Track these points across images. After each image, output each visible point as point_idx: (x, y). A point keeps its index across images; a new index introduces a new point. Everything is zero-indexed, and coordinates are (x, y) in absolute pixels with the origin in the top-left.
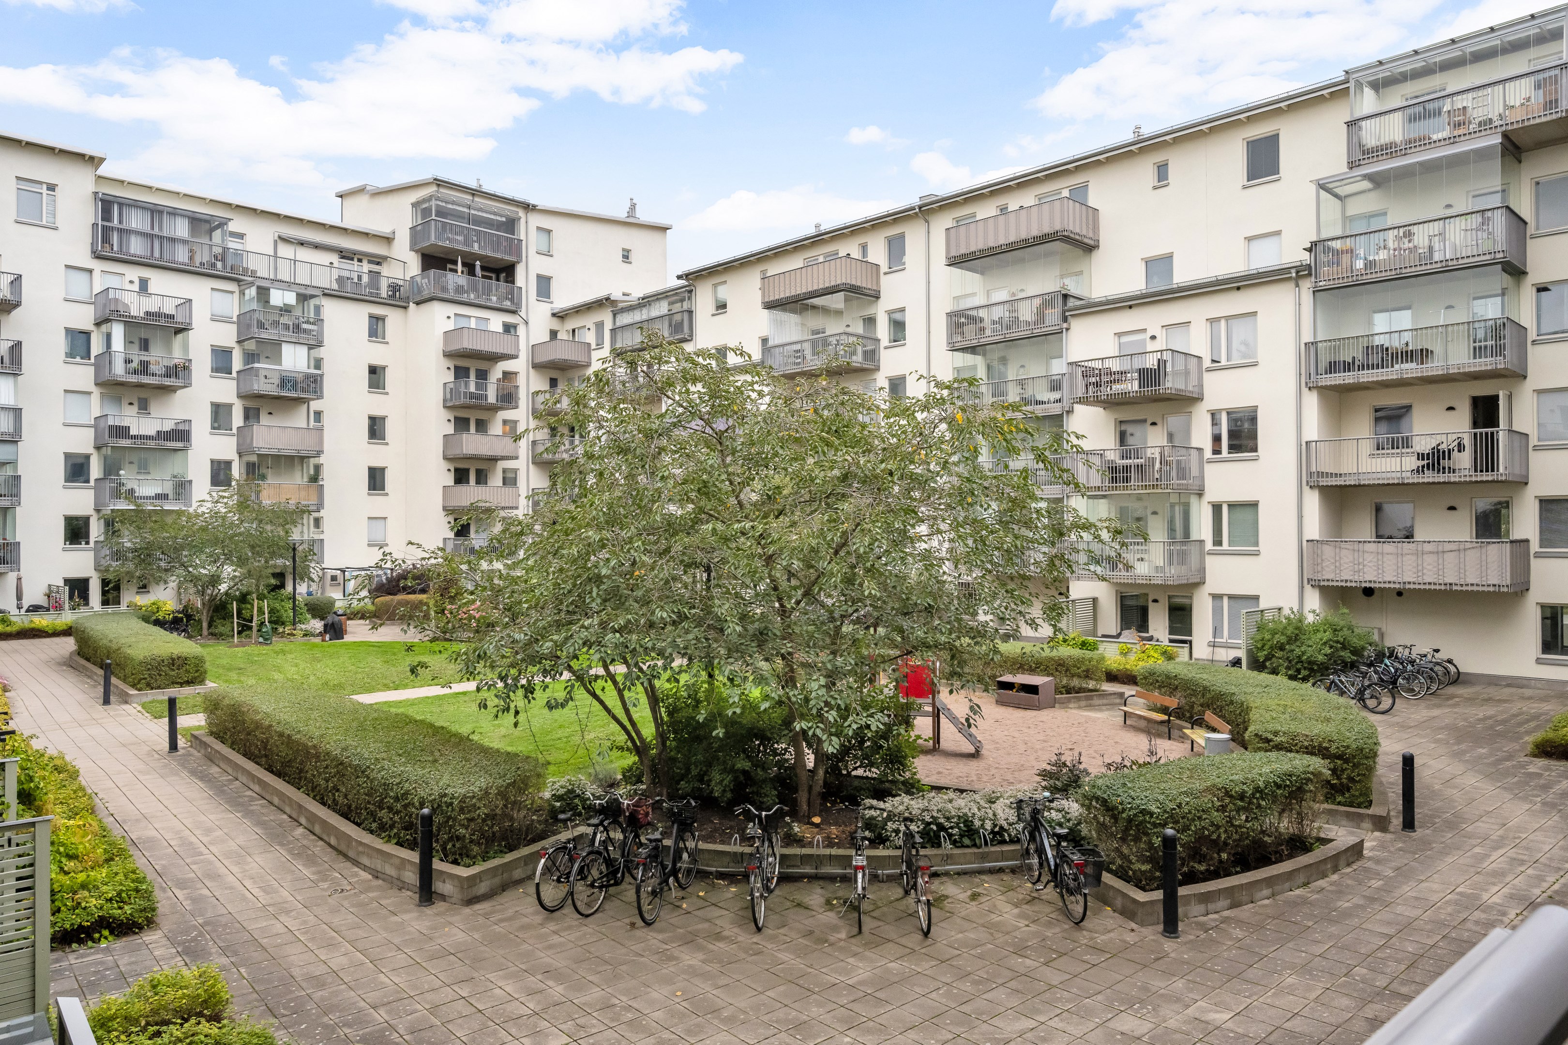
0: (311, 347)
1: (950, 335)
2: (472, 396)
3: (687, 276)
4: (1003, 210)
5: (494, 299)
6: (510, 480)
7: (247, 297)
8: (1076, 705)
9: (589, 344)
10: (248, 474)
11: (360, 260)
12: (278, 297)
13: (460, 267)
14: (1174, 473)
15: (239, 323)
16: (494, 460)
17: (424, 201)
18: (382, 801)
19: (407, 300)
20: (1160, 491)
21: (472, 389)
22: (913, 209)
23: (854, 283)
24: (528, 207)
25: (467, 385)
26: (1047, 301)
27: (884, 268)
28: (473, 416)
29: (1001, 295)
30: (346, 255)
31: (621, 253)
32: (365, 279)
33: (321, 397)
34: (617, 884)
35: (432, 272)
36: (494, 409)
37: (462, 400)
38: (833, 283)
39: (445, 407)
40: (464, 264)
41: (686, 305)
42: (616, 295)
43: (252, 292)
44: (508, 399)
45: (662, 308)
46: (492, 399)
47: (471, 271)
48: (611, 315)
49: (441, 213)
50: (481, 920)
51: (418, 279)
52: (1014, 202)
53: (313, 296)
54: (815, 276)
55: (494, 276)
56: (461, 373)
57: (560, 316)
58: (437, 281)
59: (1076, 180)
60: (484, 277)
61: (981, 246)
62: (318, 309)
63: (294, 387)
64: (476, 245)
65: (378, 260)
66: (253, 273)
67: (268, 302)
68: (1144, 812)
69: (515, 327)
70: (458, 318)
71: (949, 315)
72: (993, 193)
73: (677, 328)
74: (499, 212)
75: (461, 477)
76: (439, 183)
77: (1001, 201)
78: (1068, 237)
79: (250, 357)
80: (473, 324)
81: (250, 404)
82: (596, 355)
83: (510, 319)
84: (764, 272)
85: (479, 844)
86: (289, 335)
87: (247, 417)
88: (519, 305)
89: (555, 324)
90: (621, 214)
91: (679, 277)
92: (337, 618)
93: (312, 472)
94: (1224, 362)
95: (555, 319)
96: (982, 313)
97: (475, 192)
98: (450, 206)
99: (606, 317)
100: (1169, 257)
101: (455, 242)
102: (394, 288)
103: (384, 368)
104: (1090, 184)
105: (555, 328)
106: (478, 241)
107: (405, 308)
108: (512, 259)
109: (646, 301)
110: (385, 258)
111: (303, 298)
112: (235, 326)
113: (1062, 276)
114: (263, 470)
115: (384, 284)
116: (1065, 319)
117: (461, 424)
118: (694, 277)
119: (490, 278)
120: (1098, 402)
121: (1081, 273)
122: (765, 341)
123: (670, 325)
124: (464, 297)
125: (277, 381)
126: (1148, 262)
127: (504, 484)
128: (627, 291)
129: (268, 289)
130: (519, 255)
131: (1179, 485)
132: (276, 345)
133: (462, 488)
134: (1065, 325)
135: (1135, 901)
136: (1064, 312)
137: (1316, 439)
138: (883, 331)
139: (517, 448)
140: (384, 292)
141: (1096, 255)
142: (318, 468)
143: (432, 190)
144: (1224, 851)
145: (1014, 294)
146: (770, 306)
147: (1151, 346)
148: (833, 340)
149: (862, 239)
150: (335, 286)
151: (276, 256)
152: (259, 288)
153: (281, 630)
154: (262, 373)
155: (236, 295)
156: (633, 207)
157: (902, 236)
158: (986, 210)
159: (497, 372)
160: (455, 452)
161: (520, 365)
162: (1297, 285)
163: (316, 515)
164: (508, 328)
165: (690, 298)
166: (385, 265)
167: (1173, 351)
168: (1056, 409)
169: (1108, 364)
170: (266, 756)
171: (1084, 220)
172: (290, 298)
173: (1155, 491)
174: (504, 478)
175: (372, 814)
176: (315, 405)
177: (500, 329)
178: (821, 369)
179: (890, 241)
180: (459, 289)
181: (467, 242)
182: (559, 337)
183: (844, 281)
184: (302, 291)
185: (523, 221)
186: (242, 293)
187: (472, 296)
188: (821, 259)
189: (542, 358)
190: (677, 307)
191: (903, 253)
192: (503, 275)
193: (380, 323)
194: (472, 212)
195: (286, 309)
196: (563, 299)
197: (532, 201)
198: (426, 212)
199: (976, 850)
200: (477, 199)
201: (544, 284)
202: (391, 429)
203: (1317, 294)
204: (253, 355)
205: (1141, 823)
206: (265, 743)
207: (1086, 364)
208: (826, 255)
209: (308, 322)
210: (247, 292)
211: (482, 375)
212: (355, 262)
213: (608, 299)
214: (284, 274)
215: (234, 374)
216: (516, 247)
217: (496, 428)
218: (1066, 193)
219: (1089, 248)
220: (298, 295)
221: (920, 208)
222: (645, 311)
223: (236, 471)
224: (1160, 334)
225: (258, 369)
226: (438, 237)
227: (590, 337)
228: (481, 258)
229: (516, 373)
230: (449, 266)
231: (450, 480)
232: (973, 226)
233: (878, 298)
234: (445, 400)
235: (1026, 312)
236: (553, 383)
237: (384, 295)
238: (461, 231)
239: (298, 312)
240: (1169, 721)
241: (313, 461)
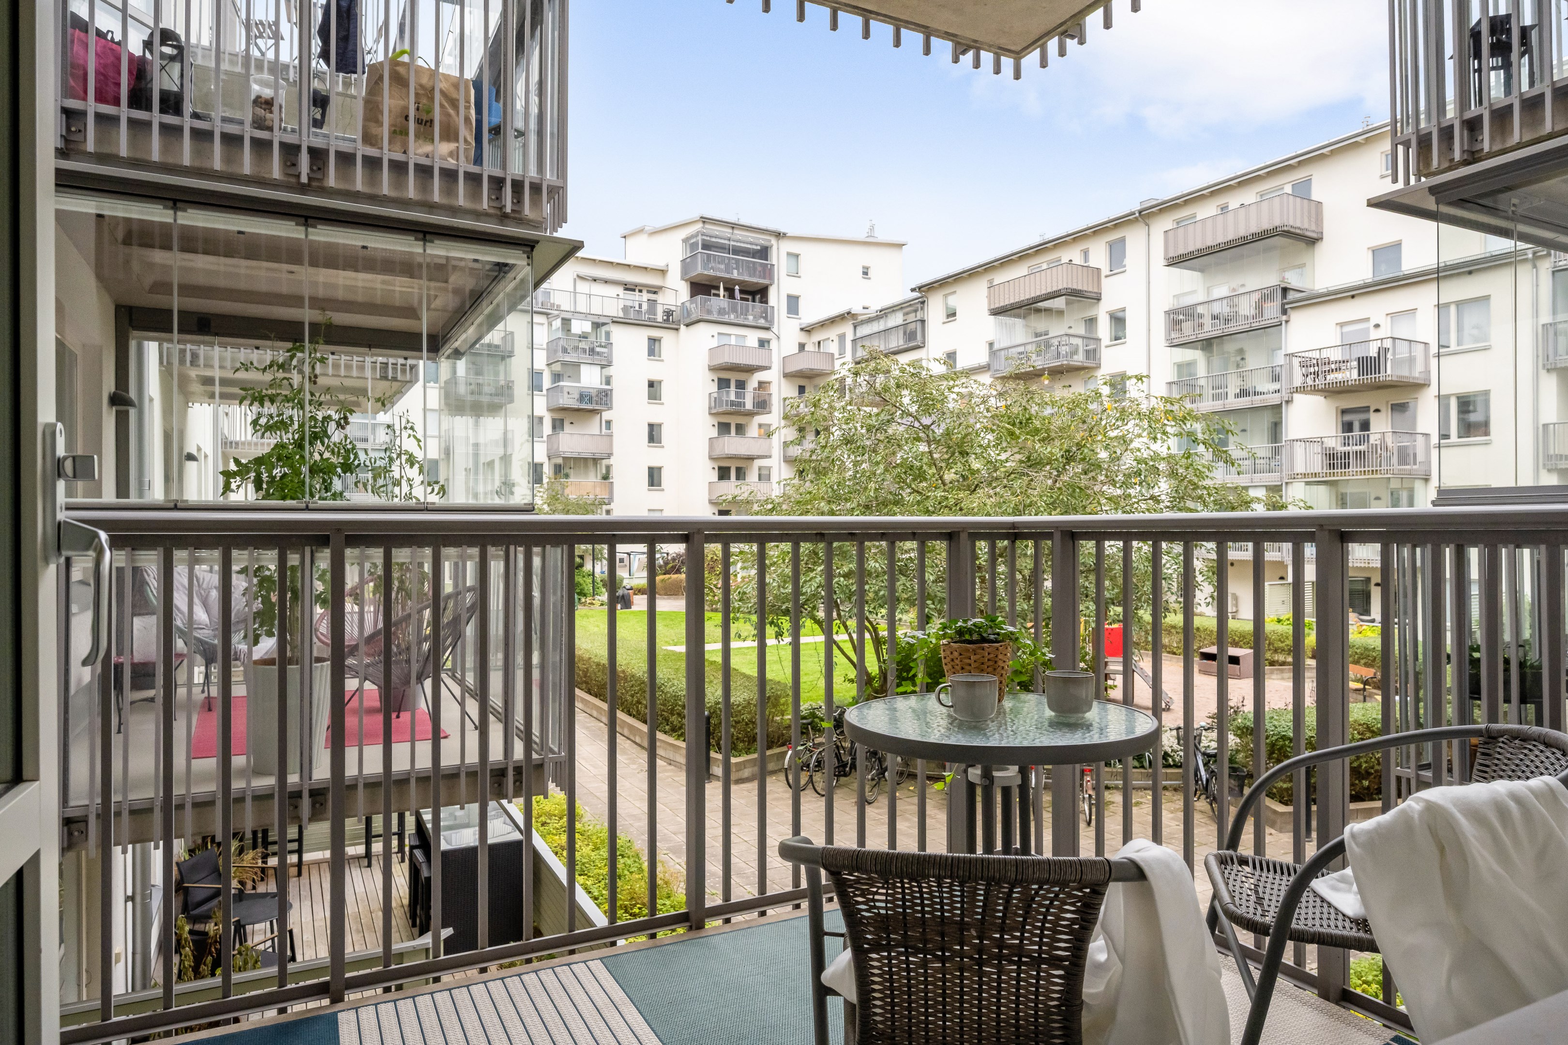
0: (603, 367)
1: (1168, 332)
2: (733, 403)
3: (920, 288)
4: (1224, 208)
5: (751, 318)
6: (764, 476)
7: (554, 327)
8: (1279, 677)
9: (833, 355)
10: (556, 473)
11: (640, 291)
12: (579, 327)
13: (722, 292)
14: (1395, 460)
15: (548, 350)
16: (751, 458)
17: (692, 237)
18: (672, 709)
19: (679, 323)
20: (1379, 476)
21: (733, 397)
22: (1133, 213)
23: (1075, 287)
24: (779, 235)
25: (728, 393)
26: (1266, 296)
27: (1105, 271)
28: (733, 421)
29: (1222, 291)
30: (629, 288)
31: (861, 270)
32: (645, 307)
33: (610, 408)
34: (845, 775)
35: (699, 297)
36: (751, 414)
37: (724, 408)
38: (1055, 289)
39: (710, 414)
40: (726, 289)
41: (919, 315)
42: (857, 309)
43: (557, 323)
44: (762, 405)
45: (897, 319)
46: (749, 406)
47: (732, 296)
48: (851, 328)
49: (706, 246)
50: (746, 793)
51: (688, 304)
52: (1234, 201)
53: (604, 324)
54: (1038, 283)
55: (750, 297)
56: (723, 384)
57: (807, 330)
58: (703, 304)
59: (1299, 175)
60: (742, 299)
61: (1199, 246)
62: (608, 334)
63: (590, 401)
64: (735, 272)
65: (654, 290)
66: (558, 308)
67: (569, 330)
68: (1284, 738)
69: (768, 342)
70: (722, 337)
71: (1167, 313)
72: (1213, 194)
73: (911, 336)
74: (755, 240)
75: (723, 474)
76: (704, 220)
77: (1221, 200)
78: (1288, 232)
79: (557, 377)
80: (733, 340)
81: (557, 416)
82: (837, 364)
83: (764, 335)
84: (991, 281)
85: (743, 741)
86: (586, 358)
87: (554, 427)
88: (772, 322)
89: (802, 338)
90: (862, 236)
91: (913, 290)
92: (626, 592)
93: (604, 471)
94: (1454, 347)
95: (803, 333)
96: (1200, 310)
97: (733, 226)
98: (714, 240)
99: (847, 329)
100: (1397, 245)
101: (717, 270)
102: (668, 313)
103: (660, 382)
104: (1313, 178)
105: (803, 341)
106: (737, 268)
107: (677, 329)
108: (765, 282)
109: (884, 313)
110: (661, 288)
111: (597, 326)
112: (545, 352)
113: (1284, 270)
114: (567, 470)
115: (660, 310)
116: (1284, 312)
117: (724, 428)
118: (927, 289)
119: (747, 300)
120: (1319, 391)
121: (1304, 265)
122: (991, 345)
123: (905, 333)
124: (726, 318)
125: (577, 396)
126: (1375, 251)
127: (760, 479)
128: (866, 305)
129: (570, 320)
130: (771, 277)
131: (1400, 470)
132: (577, 365)
133: (724, 484)
134: (1284, 318)
135: (1275, 812)
136: (1283, 305)
137: (1555, 421)
138: (1104, 329)
139: (770, 447)
140: (660, 317)
141: (1322, 249)
142: (608, 468)
143: (699, 226)
144: (1366, 779)
145: (1234, 290)
146: (997, 312)
147: (1374, 334)
148: (1055, 342)
149: (1083, 245)
150: (621, 314)
151: (575, 293)
152: (563, 319)
153: (583, 600)
154: (566, 390)
155: (546, 326)
156: (872, 228)
157: (1123, 240)
158: (1207, 211)
159: (753, 382)
160: (718, 453)
161: (772, 376)
162: (1535, 266)
163: (608, 507)
164: (763, 343)
165: (922, 309)
166: (660, 294)
167: (1394, 339)
168: (1275, 399)
169: (1325, 354)
170: (586, 683)
171: (1306, 214)
172: (587, 327)
173: (1375, 476)
174: (760, 475)
175: (667, 720)
176: (606, 415)
177: (756, 344)
178: (1044, 369)
179: (1111, 245)
180: (721, 312)
181: (728, 270)
182: (807, 348)
183: (1065, 286)
184: (596, 320)
185: (774, 248)
186: (550, 324)
187: (732, 316)
188: (1045, 266)
189: (792, 368)
190: (911, 317)
191: (1123, 255)
192: (758, 297)
193: (657, 344)
194: (732, 243)
195: (584, 336)
196: (810, 314)
197: (782, 230)
198: (694, 246)
199: (1143, 770)
200: (736, 232)
201: (793, 303)
202: (666, 434)
203: (1557, 274)
204: (559, 375)
205: (1282, 747)
206: (586, 672)
207: (1303, 354)
208: (1049, 262)
209: (601, 346)
210: (554, 323)
211: (741, 385)
212: (637, 293)
213: (849, 313)
214: (582, 308)
215: (545, 392)
216: (768, 271)
217: (753, 431)
218: (1288, 189)
219: (1312, 241)
220: (593, 323)
221: (1140, 212)
222: (882, 322)
223: (547, 470)
224: (1386, 323)
225: (563, 387)
226: (705, 266)
227: (833, 348)
228: (740, 283)
229: (769, 383)
230: (713, 291)
231: (714, 475)
232: (1191, 228)
233: (1099, 300)
234: (710, 408)
235: (1246, 307)
236: (802, 390)
237: (660, 319)
238: (722, 261)
239: (592, 338)
240: (1364, 689)
241: (605, 462)
